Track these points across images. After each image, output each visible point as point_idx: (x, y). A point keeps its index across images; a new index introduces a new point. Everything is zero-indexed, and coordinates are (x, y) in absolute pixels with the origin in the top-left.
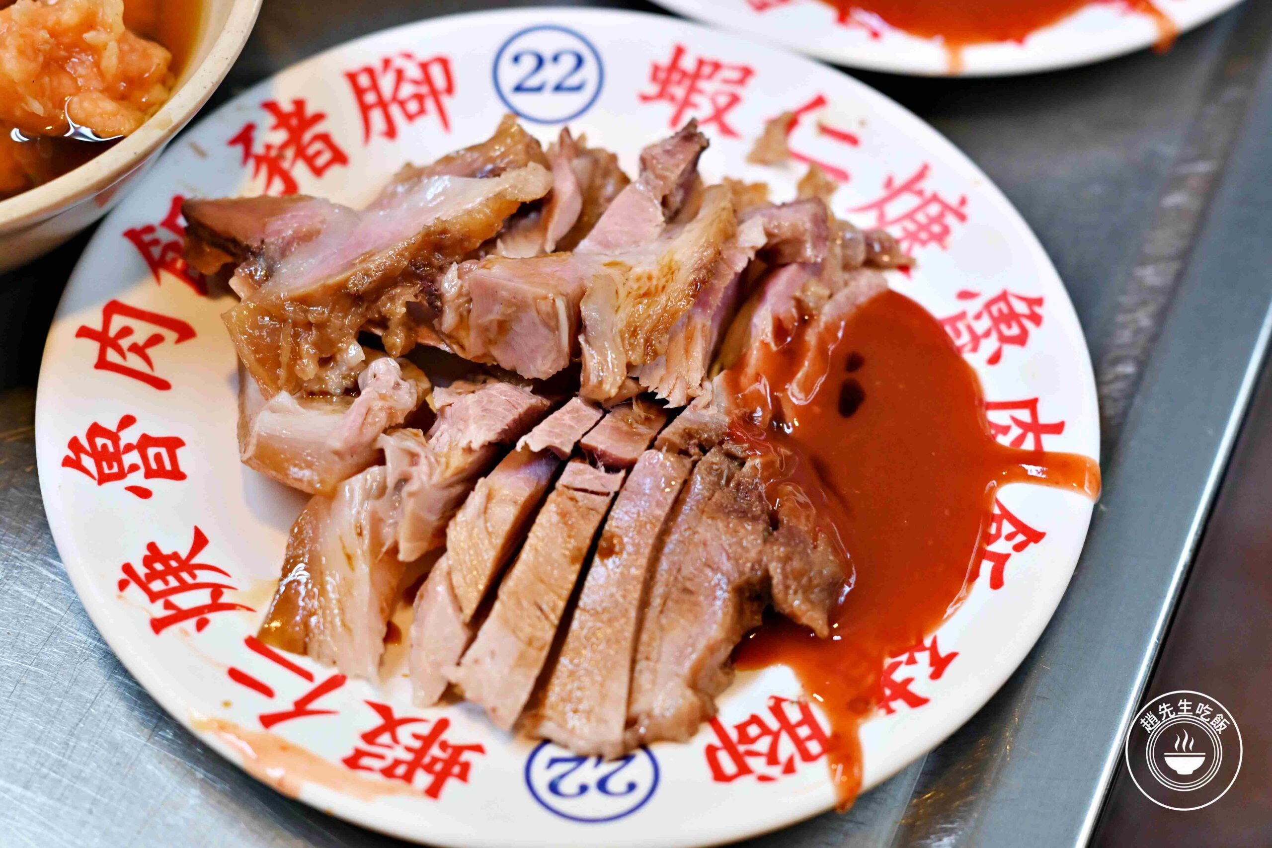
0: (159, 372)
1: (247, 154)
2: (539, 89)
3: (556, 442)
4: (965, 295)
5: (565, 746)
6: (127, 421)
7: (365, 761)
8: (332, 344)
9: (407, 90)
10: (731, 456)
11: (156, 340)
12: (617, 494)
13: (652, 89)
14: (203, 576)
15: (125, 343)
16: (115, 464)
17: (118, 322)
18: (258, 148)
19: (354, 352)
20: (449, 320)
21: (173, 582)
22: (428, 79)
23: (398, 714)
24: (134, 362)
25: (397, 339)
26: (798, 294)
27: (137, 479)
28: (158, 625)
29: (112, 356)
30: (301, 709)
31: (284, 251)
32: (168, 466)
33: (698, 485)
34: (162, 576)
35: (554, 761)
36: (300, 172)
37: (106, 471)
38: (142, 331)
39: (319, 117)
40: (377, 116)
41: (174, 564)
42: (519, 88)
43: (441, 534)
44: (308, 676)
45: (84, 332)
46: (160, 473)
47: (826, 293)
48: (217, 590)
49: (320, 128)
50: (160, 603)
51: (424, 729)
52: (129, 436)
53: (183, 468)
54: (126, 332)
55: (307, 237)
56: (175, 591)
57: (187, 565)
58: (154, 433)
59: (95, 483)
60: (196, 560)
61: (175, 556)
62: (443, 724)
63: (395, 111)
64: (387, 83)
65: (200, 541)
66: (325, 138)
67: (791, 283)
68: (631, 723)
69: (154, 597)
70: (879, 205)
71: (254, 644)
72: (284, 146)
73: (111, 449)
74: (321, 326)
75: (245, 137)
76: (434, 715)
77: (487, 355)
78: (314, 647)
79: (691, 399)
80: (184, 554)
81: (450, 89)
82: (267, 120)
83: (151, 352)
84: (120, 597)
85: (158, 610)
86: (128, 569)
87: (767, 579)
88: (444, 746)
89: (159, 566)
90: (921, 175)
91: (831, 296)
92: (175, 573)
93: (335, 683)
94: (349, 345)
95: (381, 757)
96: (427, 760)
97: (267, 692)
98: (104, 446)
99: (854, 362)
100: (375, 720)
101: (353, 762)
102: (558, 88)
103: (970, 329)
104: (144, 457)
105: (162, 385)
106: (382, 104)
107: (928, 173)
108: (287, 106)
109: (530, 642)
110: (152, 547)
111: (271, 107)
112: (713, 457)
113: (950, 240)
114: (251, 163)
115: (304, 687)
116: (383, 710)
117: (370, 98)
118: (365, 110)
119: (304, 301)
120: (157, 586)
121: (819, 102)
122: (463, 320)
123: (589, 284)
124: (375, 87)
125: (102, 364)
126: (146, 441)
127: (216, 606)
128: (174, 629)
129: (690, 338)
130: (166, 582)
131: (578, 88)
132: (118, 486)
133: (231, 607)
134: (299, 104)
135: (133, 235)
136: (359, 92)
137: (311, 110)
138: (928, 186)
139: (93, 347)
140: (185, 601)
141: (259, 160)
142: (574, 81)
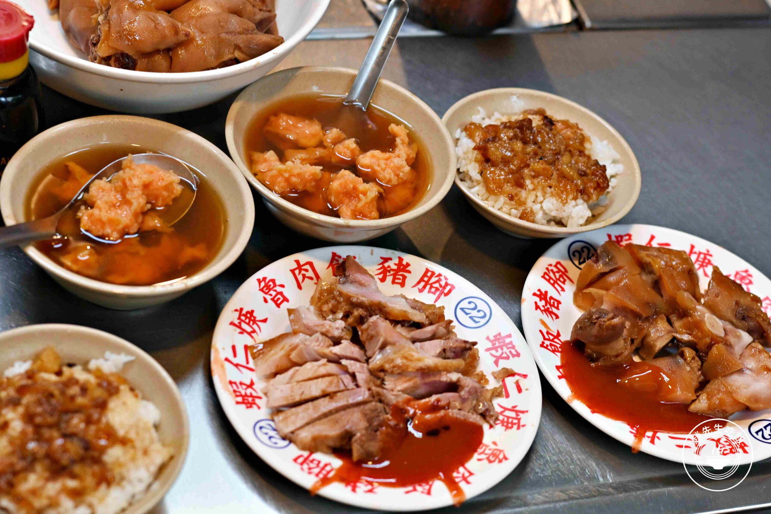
0: (302, 285)
1: (382, 263)
2: (467, 314)
3: (349, 367)
4: (495, 443)
5: (275, 424)
6: (282, 286)
7: (234, 385)
8: (337, 309)
9: (437, 285)
10: (385, 409)
11: (311, 278)
12: (348, 390)
13: (492, 338)
14: (255, 327)
15: (303, 272)
16: (268, 290)
17: (307, 267)
18: (386, 265)
19: (340, 315)
20: (365, 326)
21: (247, 321)
22: (444, 288)
23: (254, 387)
24: (300, 278)
25: (351, 320)
26: (451, 400)
27: (268, 298)
28: (232, 324)
29: (297, 272)
30: (237, 365)
31: (352, 282)
32: (279, 302)
33: (368, 406)
34: (246, 317)
35: (270, 425)
36: (389, 279)
37: (264, 289)
38: (310, 273)
39: (409, 272)
40: (422, 284)
41: (252, 318)
42: (462, 309)
43: (306, 362)
44: (248, 362)
45: (297, 262)
46: (275, 302)
47: (459, 407)
48: (254, 331)
49: (406, 274)
50: (239, 321)
51: (254, 394)
52: (279, 289)
53: (281, 306)
54: (307, 270)
55: (361, 284)
56: (245, 323)
57: (255, 322)
58: (285, 294)
59: (258, 288)
60: (258, 323)
61: (255, 318)
62: (260, 398)
63: (428, 287)
64: (434, 279)
65: (265, 321)
66: (404, 277)
67: (454, 397)
68: (293, 433)
69: (239, 318)
70: (506, 409)
71: (246, 348)
72: (393, 270)
73: (271, 287)
74: (339, 303)
75: (386, 260)
76: (260, 394)
77: (365, 342)
78: (256, 359)
79: (392, 390)
80: (257, 319)
81: (446, 295)
82: (396, 261)
83: (306, 279)
84: (232, 311)
85: (237, 322)
86: (242, 309)
87: (355, 435)
88: (253, 400)
89: (249, 315)
90: (523, 412)
91: (460, 410)
92: (250, 320)
93: (252, 370)
94: (341, 312)
95: (238, 388)
96: (246, 398)
97: (235, 355)
98: (270, 285)
99: (447, 428)
100: (248, 383)
101: (231, 383)
102: (471, 318)
103: (485, 450)
104: (276, 296)
105: (300, 287)
106: (427, 283)
107: (526, 413)
108: (404, 263)
109: (292, 396)
110: (252, 311)
111: (401, 259)
112: (379, 405)
113: (509, 431)
114: (381, 266)
115: (244, 363)
116: (252, 384)
117: (426, 279)
118: (422, 280)
119: (341, 294)
120: (243, 318)
121: (525, 376)
122: (367, 329)
123: (397, 344)
124: (430, 278)
125: (293, 271)
126: (281, 293)
127: (249, 334)
128: (234, 328)
129: (409, 380)
130: (246, 319)
131: (476, 322)
132: (263, 295)
133: (252, 337)
134: (408, 265)
135: (334, 254)
136: (425, 275)
137: (409, 268)
138: (521, 415)
139: (295, 266)
140: (244, 326)
141: (383, 267)
142: (477, 319)
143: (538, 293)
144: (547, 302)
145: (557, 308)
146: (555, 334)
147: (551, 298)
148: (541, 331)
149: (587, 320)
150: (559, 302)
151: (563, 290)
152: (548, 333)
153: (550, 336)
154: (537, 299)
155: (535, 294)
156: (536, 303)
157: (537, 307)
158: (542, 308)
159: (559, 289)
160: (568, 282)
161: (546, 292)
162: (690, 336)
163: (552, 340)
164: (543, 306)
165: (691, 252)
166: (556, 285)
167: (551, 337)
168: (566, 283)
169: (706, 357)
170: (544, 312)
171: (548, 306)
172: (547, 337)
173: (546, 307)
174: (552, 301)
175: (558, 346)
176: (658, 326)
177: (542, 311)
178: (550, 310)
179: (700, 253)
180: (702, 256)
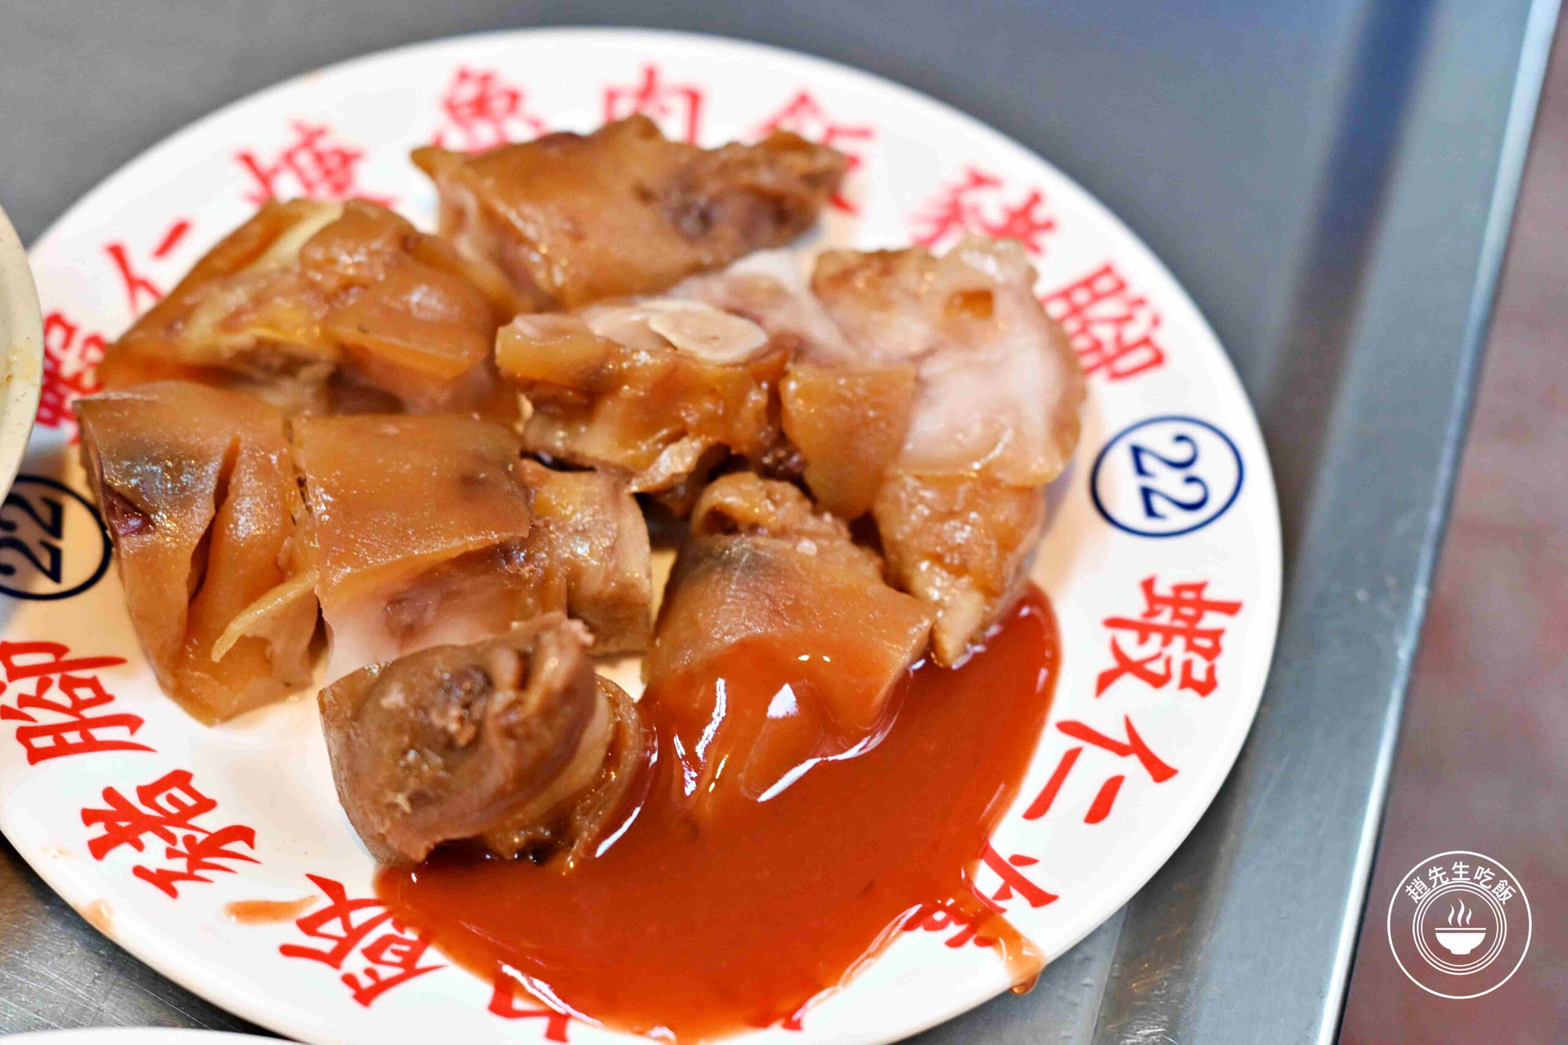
143: (98, 830)
144: (156, 826)
145: (206, 805)
146: (325, 901)
147: (147, 793)
148: (288, 950)
149: (412, 756)
150: (180, 778)
151: (132, 722)
152: (309, 926)
153: (325, 928)
154: (123, 855)
155: (99, 849)
156: (140, 872)
157: (164, 881)
158: (179, 865)
159: (120, 733)
160: (106, 677)
161: (110, 794)
162: (685, 442)
163: (355, 935)
164: (171, 854)
165: (265, 179)
166: (101, 734)
167: (334, 927)
168: (108, 688)
169: (790, 455)
170: (199, 873)
171: (180, 833)
172: (327, 946)
173: (181, 847)
174: (161, 800)
175: (386, 928)
176: (566, 518)
177: (189, 876)
178: (200, 837)
179: (289, 158)
180: (304, 159)
